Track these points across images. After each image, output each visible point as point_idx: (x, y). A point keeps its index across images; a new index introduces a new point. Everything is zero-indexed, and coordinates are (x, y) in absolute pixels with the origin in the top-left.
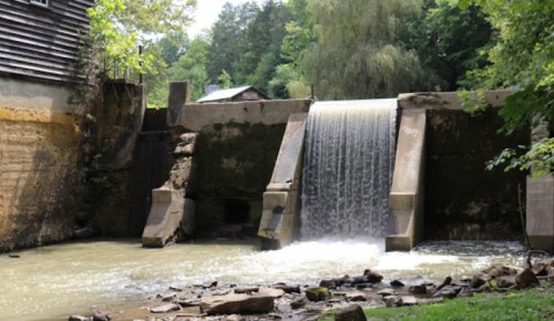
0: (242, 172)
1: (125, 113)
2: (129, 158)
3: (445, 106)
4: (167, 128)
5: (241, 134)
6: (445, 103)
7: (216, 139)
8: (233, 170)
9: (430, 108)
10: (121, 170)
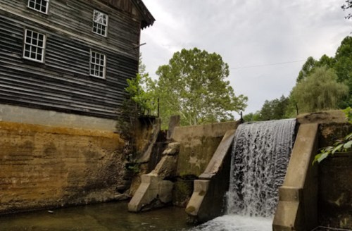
0: (199, 165)
1: (150, 133)
2: (148, 157)
3: (334, 121)
4: (166, 140)
5: (201, 143)
6: (334, 118)
7: (187, 146)
8: (194, 164)
9: (321, 122)
10: (144, 163)
